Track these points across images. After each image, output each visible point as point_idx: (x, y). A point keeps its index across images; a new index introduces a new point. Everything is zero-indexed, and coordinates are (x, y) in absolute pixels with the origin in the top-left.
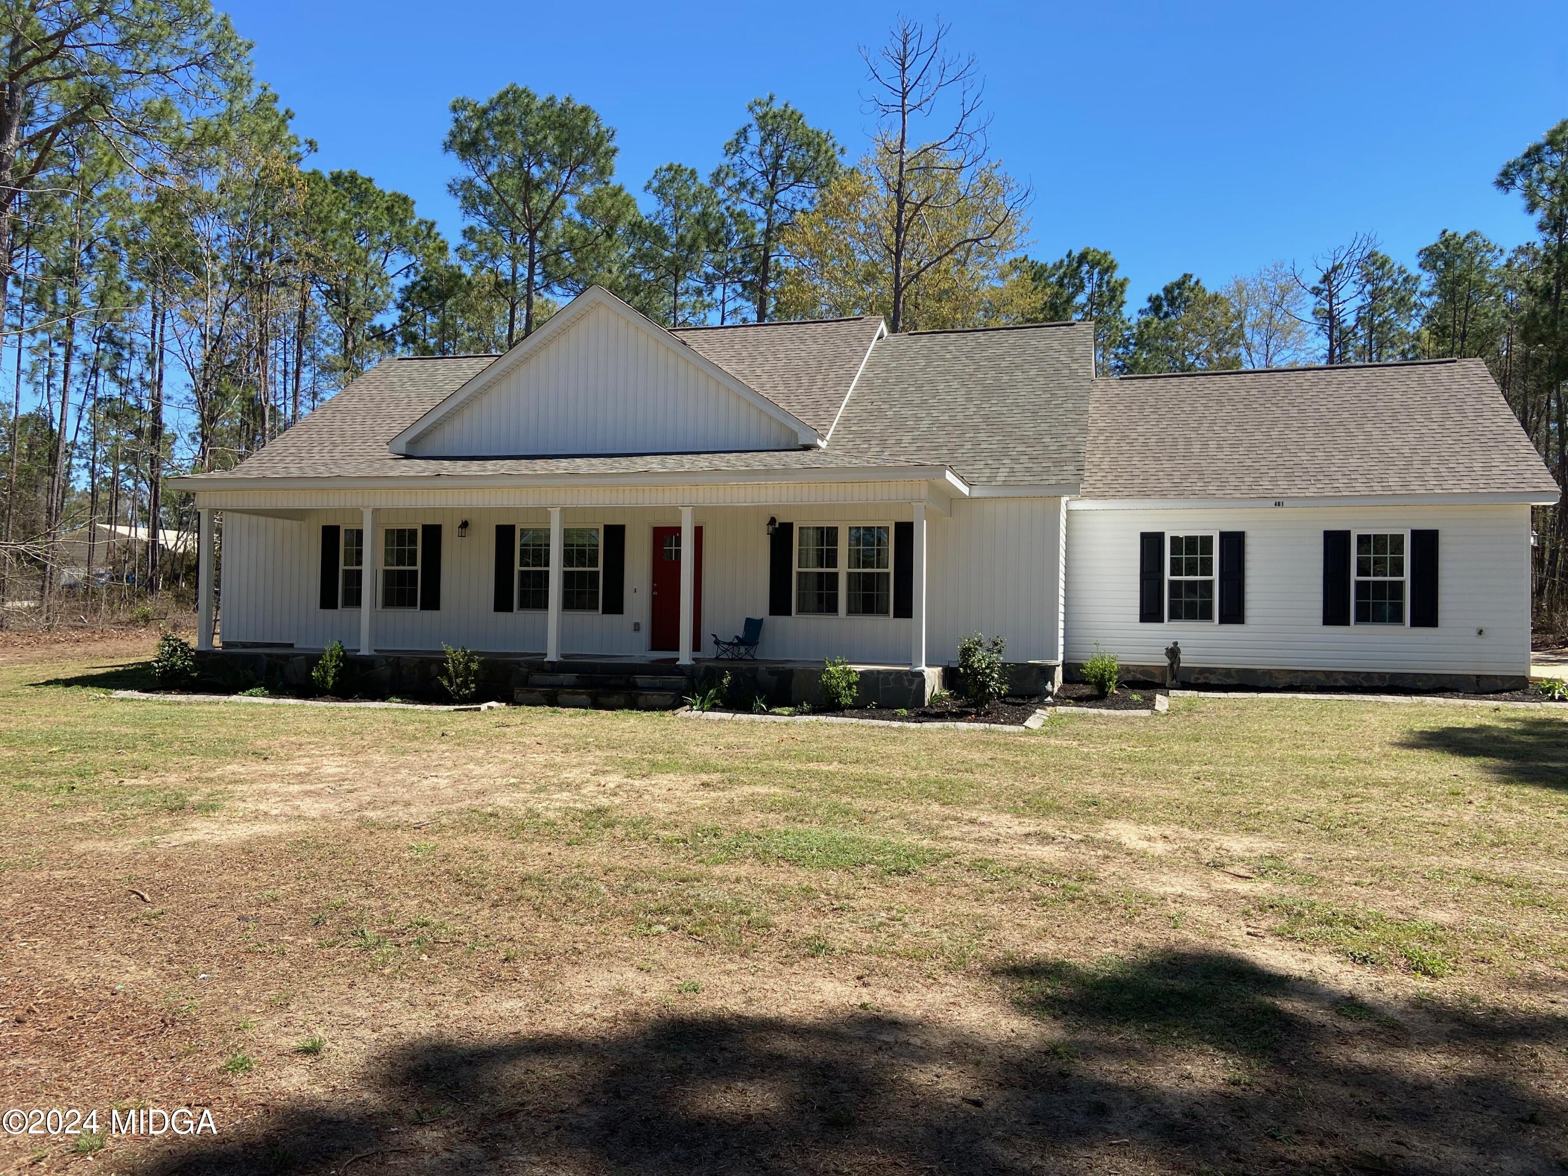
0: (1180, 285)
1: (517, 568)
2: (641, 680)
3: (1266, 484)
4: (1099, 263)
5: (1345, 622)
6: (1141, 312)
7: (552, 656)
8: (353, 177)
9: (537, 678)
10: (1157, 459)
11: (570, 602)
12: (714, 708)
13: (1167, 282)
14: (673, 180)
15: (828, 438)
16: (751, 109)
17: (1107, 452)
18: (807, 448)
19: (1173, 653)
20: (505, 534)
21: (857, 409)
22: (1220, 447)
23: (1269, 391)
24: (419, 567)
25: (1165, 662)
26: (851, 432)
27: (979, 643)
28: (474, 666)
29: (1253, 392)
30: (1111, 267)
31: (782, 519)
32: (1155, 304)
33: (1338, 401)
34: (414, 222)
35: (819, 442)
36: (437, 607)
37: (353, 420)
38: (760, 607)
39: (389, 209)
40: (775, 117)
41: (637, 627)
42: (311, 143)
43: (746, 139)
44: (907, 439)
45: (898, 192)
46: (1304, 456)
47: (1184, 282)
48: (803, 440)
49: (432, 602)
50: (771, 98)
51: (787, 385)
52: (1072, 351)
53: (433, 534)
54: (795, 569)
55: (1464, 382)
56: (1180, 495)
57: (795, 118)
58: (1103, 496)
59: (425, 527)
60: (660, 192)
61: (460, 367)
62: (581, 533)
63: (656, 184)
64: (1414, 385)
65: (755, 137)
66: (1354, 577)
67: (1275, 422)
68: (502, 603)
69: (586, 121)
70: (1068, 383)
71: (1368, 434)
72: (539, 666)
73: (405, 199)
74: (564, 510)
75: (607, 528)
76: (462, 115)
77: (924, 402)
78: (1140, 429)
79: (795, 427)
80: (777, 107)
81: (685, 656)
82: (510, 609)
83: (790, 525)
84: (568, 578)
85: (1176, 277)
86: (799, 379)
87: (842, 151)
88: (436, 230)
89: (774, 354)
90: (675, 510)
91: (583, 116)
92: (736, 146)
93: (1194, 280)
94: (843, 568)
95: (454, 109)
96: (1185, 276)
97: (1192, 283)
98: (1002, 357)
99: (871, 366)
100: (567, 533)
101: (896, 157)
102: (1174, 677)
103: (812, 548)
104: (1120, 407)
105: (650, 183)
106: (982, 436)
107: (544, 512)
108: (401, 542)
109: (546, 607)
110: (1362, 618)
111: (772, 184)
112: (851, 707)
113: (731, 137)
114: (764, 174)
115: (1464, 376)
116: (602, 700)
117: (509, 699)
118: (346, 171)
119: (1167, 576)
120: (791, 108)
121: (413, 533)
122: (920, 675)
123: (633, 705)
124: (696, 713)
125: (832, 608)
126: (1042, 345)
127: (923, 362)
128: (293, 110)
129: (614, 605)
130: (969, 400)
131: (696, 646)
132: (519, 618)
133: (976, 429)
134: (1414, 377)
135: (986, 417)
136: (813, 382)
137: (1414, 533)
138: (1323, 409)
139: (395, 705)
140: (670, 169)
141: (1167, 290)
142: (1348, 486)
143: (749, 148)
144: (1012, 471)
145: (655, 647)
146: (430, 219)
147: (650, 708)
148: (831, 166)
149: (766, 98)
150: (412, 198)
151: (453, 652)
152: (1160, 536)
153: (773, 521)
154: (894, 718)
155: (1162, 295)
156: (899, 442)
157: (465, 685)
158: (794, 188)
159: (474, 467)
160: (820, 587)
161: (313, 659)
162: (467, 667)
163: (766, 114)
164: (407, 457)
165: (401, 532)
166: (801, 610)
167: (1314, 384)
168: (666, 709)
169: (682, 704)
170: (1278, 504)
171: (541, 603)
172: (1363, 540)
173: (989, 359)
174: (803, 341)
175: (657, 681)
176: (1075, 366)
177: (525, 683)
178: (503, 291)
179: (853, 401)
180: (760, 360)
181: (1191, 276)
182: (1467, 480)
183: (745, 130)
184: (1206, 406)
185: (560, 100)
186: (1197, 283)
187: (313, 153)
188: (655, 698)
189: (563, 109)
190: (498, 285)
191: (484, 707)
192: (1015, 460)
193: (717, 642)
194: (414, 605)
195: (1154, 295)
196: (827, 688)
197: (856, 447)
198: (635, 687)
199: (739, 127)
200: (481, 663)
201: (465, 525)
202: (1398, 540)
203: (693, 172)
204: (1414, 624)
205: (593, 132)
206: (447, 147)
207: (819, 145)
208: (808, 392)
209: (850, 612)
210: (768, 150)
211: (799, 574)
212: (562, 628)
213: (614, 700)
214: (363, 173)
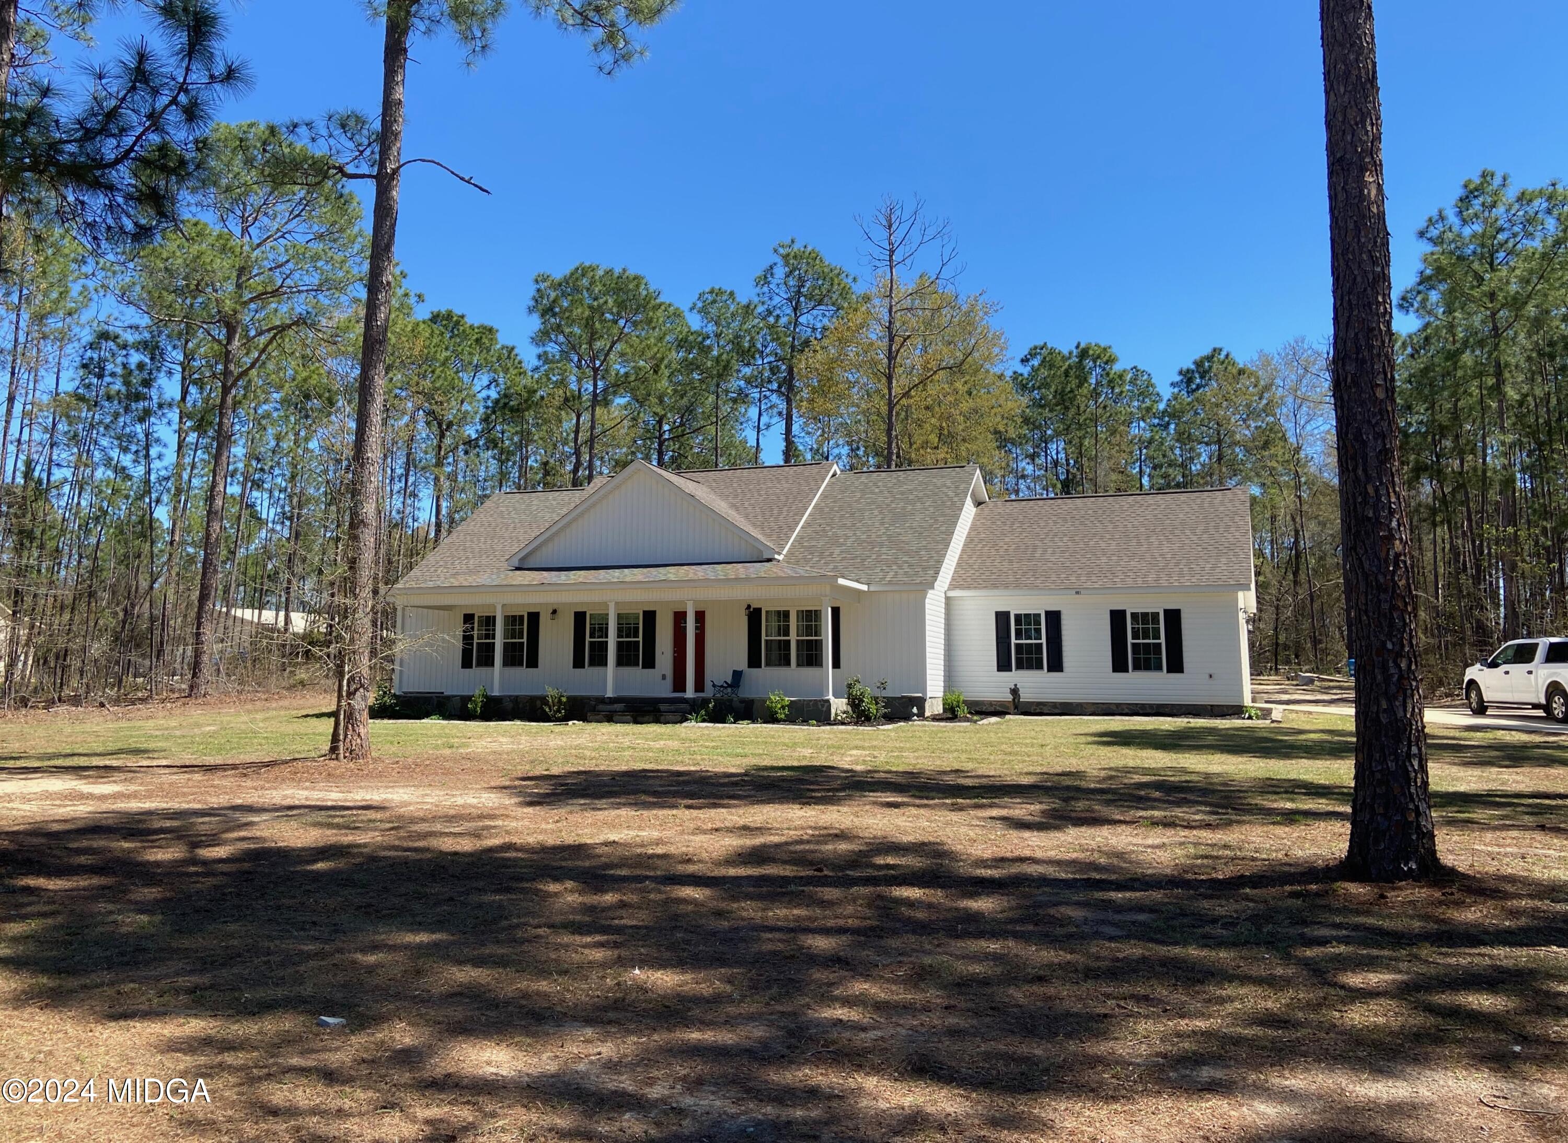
0: (1210, 358)
1: (588, 639)
2: (663, 707)
3: (1073, 579)
4: (1099, 357)
5: (1126, 670)
6: (1173, 385)
7: (610, 694)
8: (449, 316)
9: (601, 707)
10: (1011, 561)
11: (620, 662)
12: (704, 721)
13: (1197, 356)
14: (714, 302)
15: (784, 552)
16: (775, 251)
17: (980, 556)
18: (769, 560)
19: (1015, 691)
20: (580, 617)
21: (809, 530)
22: (1054, 553)
23: (1100, 512)
24: (525, 640)
25: (1010, 698)
26: (803, 547)
27: (858, 681)
28: (564, 699)
29: (1090, 512)
30: (1111, 361)
31: (755, 605)
32: (1187, 377)
33: (1141, 519)
34: (498, 346)
35: (776, 556)
36: (536, 666)
37: (479, 540)
38: (742, 662)
39: (478, 341)
40: (795, 257)
41: (664, 677)
42: (419, 296)
43: (772, 274)
44: (837, 551)
45: (889, 328)
46: (1104, 560)
47: (1213, 356)
48: (766, 556)
49: (533, 662)
50: (793, 242)
51: (763, 514)
52: (957, 487)
53: (534, 617)
54: (764, 637)
55: (1229, 505)
56: (1017, 587)
57: (814, 257)
58: (969, 588)
59: (529, 614)
60: (704, 311)
61: (547, 499)
62: (627, 616)
63: (700, 304)
64: (1196, 507)
65: (780, 272)
66: (1130, 640)
67: (1095, 535)
68: (578, 663)
69: (638, 286)
70: (948, 511)
71: (1150, 544)
72: (602, 700)
73: (490, 330)
74: (617, 603)
75: (644, 612)
76: (543, 286)
77: (854, 525)
78: (1007, 540)
79: (762, 548)
80: (797, 247)
81: (690, 693)
82: (583, 667)
83: (760, 609)
84: (620, 645)
85: (1207, 351)
86: (772, 510)
87: (855, 279)
88: (516, 351)
89: (758, 491)
90: (683, 602)
91: (635, 283)
92: (765, 278)
93: (1223, 354)
94: (793, 637)
95: (537, 281)
96: (1215, 350)
97: (1222, 357)
98: (911, 492)
99: (824, 496)
100: (619, 616)
101: (887, 300)
102: (1016, 707)
103: (774, 624)
104: (999, 523)
105: (695, 305)
106: (884, 550)
107: (606, 605)
108: (514, 623)
109: (606, 665)
110: (1137, 667)
111: (795, 309)
112: (785, 721)
113: (760, 273)
114: (790, 300)
115: (1231, 501)
116: (640, 719)
117: (584, 719)
118: (443, 311)
119: (1013, 640)
120: (809, 249)
121: (522, 617)
122: (828, 701)
123: (657, 721)
124: (693, 723)
125: (788, 663)
126: (939, 483)
127: (858, 495)
128: (406, 271)
129: (650, 663)
130: (882, 524)
131: (699, 686)
132: (589, 672)
133: (881, 545)
134: (1198, 501)
135: (890, 536)
136: (780, 513)
137: (1166, 611)
138: (1130, 525)
139: (518, 723)
140: (711, 292)
141: (1199, 364)
142: (1122, 581)
143: (775, 281)
144: (896, 573)
145: (675, 691)
146: (510, 344)
147: (666, 722)
148: (845, 293)
149: (788, 242)
150: (495, 327)
151: (551, 692)
152: (1007, 614)
153: (749, 607)
154: (809, 725)
155: (1193, 367)
156: (831, 554)
157: (559, 711)
158: (815, 312)
159: (563, 577)
160: (780, 649)
161: (467, 699)
162: (560, 701)
163: (788, 255)
164: (518, 569)
165: (514, 617)
166: (767, 665)
167: (1131, 506)
168: (676, 723)
169: (686, 720)
170: (1077, 593)
171: (603, 662)
172: (1134, 616)
173: (902, 493)
174: (779, 481)
175: (672, 708)
176: (956, 499)
177: (594, 710)
178: (570, 404)
179: (808, 524)
180: (749, 496)
181: (1221, 350)
182: (1198, 577)
183: (771, 267)
184: (1055, 523)
185: (617, 271)
186: (1227, 356)
187: (421, 304)
188: (671, 717)
189: (619, 277)
190: (566, 400)
191: (570, 723)
192: (900, 567)
193: (714, 686)
194: (521, 664)
195: (1185, 368)
196: (769, 708)
197: (804, 558)
198: (659, 711)
199: (765, 265)
200: (568, 698)
201: (554, 612)
202: (1155, 616)
203: (732, 294)
204: (1169, 671)
205: (644, 293)
206: (531, 310)
207: (832, 279)
208: (777, 519)
209: (798, 665)
210: (792, 282)
211: (767, 641)
212: (616, 678)
213: (646, 719)
214: (458, 311)
